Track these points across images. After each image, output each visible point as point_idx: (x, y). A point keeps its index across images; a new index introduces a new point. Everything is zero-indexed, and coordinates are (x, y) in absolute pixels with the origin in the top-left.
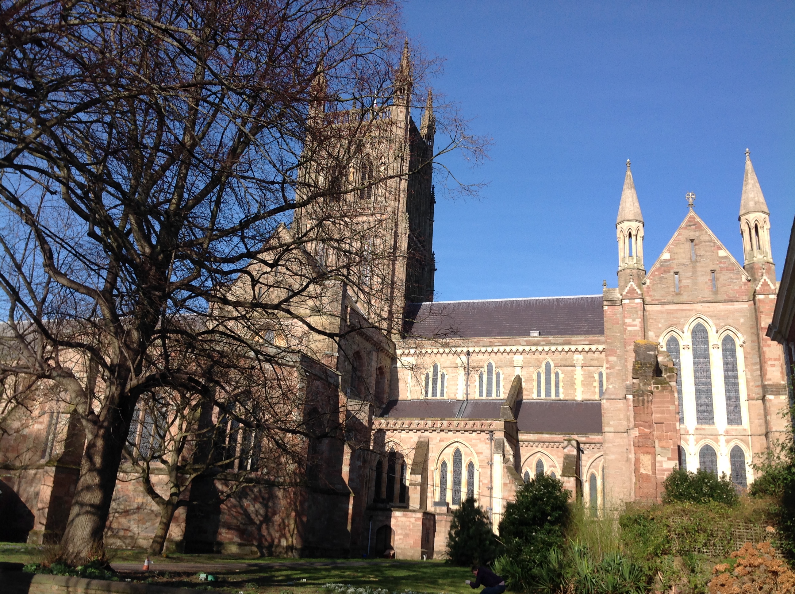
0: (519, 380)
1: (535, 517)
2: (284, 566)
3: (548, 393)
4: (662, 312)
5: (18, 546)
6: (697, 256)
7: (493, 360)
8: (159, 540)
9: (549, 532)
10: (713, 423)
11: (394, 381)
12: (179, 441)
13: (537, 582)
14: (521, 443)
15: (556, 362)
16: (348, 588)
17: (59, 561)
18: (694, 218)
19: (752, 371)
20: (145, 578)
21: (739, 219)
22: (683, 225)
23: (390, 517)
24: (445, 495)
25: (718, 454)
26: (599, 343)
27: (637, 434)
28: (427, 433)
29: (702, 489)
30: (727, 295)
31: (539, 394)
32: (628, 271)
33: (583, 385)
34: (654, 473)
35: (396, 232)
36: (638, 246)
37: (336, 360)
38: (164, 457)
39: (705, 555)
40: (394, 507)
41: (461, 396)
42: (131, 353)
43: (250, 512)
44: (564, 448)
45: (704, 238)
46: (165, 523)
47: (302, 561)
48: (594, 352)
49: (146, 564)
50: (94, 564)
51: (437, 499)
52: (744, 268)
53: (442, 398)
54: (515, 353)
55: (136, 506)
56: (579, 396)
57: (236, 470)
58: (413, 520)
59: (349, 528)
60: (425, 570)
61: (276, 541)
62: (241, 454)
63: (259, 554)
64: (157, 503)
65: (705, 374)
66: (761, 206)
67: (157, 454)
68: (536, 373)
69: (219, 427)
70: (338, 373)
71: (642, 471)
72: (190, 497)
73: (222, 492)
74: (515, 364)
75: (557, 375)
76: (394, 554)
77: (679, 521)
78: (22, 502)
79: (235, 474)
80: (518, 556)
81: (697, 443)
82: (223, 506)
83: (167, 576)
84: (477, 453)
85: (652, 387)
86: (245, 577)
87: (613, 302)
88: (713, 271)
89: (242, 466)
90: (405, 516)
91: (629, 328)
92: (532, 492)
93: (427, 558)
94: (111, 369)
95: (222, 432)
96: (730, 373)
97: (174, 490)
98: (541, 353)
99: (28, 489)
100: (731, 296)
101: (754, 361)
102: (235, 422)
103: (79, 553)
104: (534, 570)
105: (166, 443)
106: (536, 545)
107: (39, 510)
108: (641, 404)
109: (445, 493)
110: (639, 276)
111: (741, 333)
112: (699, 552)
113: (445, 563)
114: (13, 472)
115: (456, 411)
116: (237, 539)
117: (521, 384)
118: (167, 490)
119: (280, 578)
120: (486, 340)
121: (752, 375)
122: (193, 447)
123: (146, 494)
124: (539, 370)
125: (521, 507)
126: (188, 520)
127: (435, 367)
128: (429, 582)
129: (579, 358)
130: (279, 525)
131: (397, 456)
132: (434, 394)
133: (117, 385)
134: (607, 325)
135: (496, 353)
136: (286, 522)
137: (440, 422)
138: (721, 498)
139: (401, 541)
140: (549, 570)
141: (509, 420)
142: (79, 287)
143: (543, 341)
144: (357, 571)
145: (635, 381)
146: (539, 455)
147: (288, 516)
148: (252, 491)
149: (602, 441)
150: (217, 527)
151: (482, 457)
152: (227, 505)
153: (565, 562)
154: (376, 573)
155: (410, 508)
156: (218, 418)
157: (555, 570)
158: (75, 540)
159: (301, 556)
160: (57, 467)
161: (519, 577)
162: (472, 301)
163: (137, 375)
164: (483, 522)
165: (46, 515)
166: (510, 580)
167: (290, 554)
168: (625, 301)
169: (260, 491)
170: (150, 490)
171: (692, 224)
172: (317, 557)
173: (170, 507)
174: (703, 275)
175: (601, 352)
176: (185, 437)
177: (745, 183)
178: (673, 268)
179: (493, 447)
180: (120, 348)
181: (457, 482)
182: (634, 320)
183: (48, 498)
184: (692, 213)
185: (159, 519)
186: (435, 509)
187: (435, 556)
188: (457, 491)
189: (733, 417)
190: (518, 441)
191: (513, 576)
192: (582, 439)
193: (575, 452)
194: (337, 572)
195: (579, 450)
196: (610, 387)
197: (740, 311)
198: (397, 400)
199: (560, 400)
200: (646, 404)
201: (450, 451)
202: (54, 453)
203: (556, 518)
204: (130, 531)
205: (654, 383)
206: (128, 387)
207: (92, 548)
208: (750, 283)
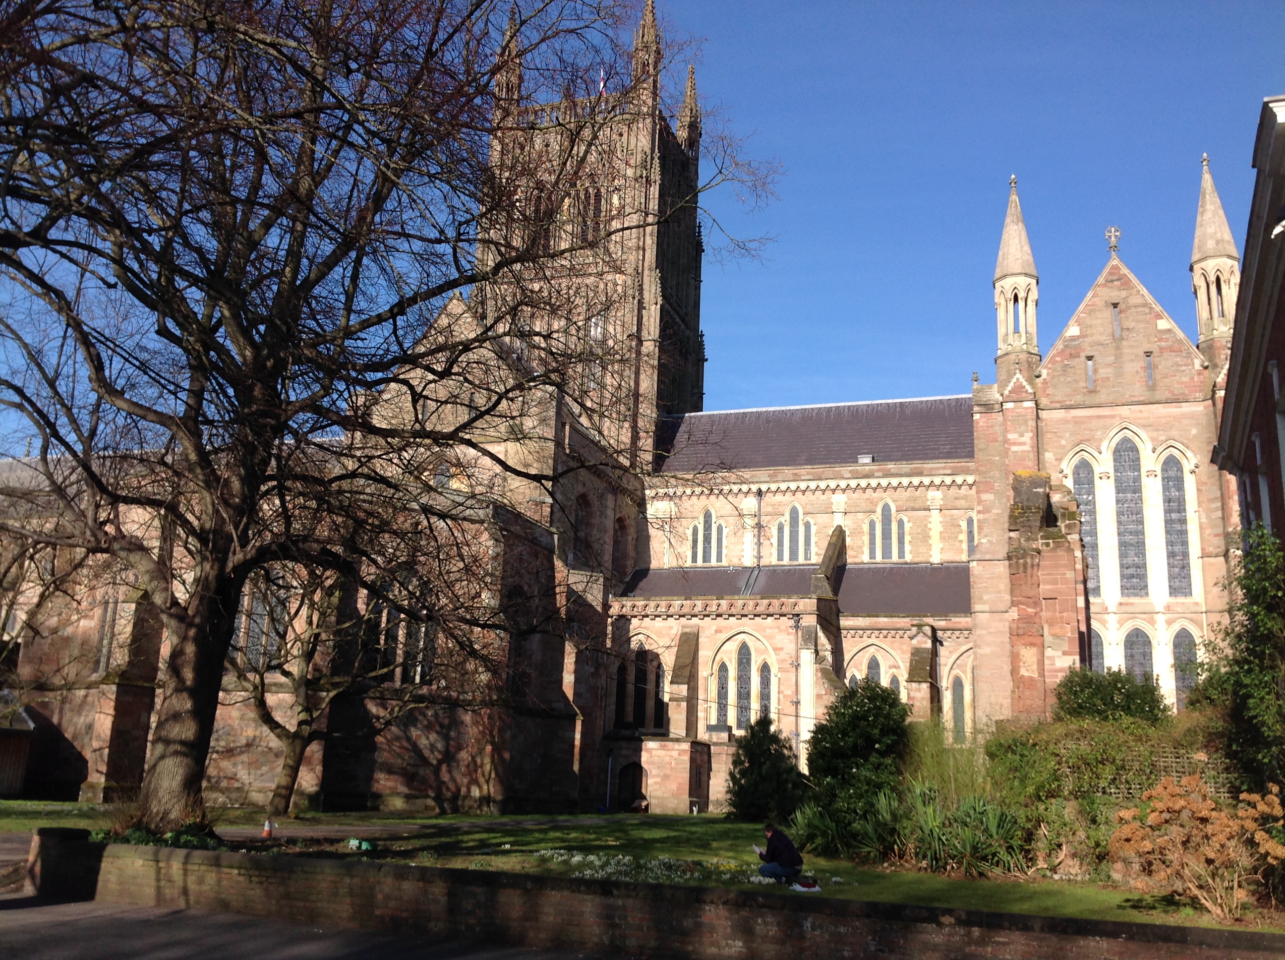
0: (840, 533)
1: (855, 745)
2: (476, 827)
3: (887, 552)
4: (1066, 421)
5: (67, 806)
6: (1122, 329)
7: (800, 502)
8: (283, 792)
9: (877, 767)
10: (1147, 594)
11: (643, 540)
12: (309, 642)
13: (861, 843)
14: (844, 632)
15: (899, 503)
16: (573, 856)
17: (139, 826)
18: (1119, 268)
19: (1209, 511)
20: (267, 848)
21: (1191, 269)
22: (1101, 280)
23: (641, 750)
24: (726, 715)
25: (1154, 643)
26: (967, 472)
27: (1016, 617)
28: (695, 620)
29: (1112, 698)
30: (1170, 392)
31: (872, 554)
32: (1012, 357)
33: (942, 538)
34: (1042, 674)
35: (640, 302)
36: (1029, 316)
37: (549, 510)
38: (286, 667)
39: (1113, 799)
40: (646, 735)
41: (749, 561)
42: (231, 512)
43: (422, 746)
44: (911, 638)
45: (1135, 300)
46: (291, 767)
47: (505, 819)
48: (960, 486)
49: (267, 828)
50: (190, 829)
51: (713, 721)
52: (1198, 347)
53: (719, 564)
54: (834, 491)
55: (244, 742)
56: (936, 557)
57: (398, 684)
58: (675, 754)
59: (576, 767)
60: (694, 829)
61: (464, 790)
62: (405, 659)
63: (437, 810)
64: (279, 736)
65: (1134, 517)
66: (1227, 246)
67: (274, 662)
68: (867, 522)
69: (370, 619)
70: (554, 530)
71: (1023, 672)
72: (328, 726)
73: (378, 718)
74: (834, 508)
75: (901, 523)
76: (647, 807)
77: (1074, 746)
78: (66, 739)
79: (396, 691)
80: (830, 805)
81: (1121, 626)
82: (379, 739)
83: (299, 844)
84: (775, 649)
85: (1039, 543)
86: (417, 843)
87: (988, 408)
88: (1148, 354)
89: (407, 678)
90: (663, 748)
91: (1014, 448)
92: (851, 707)
93: (699, 812)
94: (202, 536)
95: (373, 626)
96: (1174, 516)
97: (303, 716)
98: (875, 489)
99: (75, 719)
100: (1176, 392)
101: (1212, 496)
102: (393, 611)
103: (166, 813)
104: (854, 825)
105: (289, 646)
106: (858, 788)
107: (95, 751)
108: (1022, 569)
109: (726, 711)
110: (1030, 364)
111: (1193, 451)
112: (1104, 793)
113: (725, 818)
114: (51, 694)
115: (742, 584)
116: (403, 789)
117: (844, 540)
118: (292, 717)
119: (471, 844)
120: (788, 471)
121: (1208, 517)
122: (330, 650)
123: (260, 722)
124: (873, 517)
125: (835, 732)
126: (326, 762)
127: (708, 516)
128: (696, 846)
129: (935, 497)
130: (468, 766)
131: (650, 657)
132: (706, 558)
133: (213, 560)
134: (979, 444)
135: (804, 492)
136: (479, 761)
137: (715, 602)
138: (1143, 711)
139: (657, 787)
140: (878, 823)
141: (824, 596)
142: (145, 412)
143: (878, 470)
144: (588, 832)
145: (1012, 534)
146: (872, 649)
147: (481, 751)
148: (425, 715)
149: (970, 625)
150: (372, 771)
151: (783, 655)
152: (386, 738)
153: (901, 812)
154: (618, 834)
155: (672, 736)
156: (368, 605)
157: (886, 824)
158: (160, 794)
159: (503, 812)
160: (119, 685)
161: (833, 836)
162: (764, 409)
163: (243, 545)
164: (783, 755)
165: (106, 759)
166: (819, 841)
167: (485, 809)
168: (1007, 406)
169: (436, 715)
170: (266, 717)
171: (1116, 278)
172: (527, 813)
173: (298, 743)
174: (1132, 361)
175: (971, 486)
176: (317, 636)
177: (1200, 209)
178: (1084, 350)
179: (800, 639)
180: (213, 504)
181: (744, 695)
182: (1022, 435)
183: (108, 733)
184: (1115, 261)
185: (281, 762)
186: (711, 736)
187: (711, 808)
188: (743, 708)
189: (1177, 584)
190: (839, 629)
191: (824, 834)
192: (940, 623)
193: (929, 644)
194: (558, 834)
195: (936, 640)
196: (984, 541)
197: (1192, 416)
198: (648, 569)
199: (906, 563)
200: (1029, 570)
201: (732, 647)
202: (113, 663)
203: (888, 746)
204: (237, 780)
205: (1042, 538)
206: (230, 565)
207: (186, 805)
208: (1207, 371)
